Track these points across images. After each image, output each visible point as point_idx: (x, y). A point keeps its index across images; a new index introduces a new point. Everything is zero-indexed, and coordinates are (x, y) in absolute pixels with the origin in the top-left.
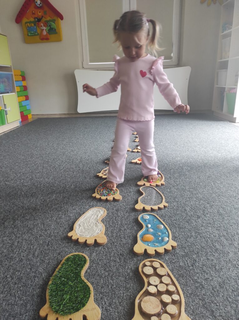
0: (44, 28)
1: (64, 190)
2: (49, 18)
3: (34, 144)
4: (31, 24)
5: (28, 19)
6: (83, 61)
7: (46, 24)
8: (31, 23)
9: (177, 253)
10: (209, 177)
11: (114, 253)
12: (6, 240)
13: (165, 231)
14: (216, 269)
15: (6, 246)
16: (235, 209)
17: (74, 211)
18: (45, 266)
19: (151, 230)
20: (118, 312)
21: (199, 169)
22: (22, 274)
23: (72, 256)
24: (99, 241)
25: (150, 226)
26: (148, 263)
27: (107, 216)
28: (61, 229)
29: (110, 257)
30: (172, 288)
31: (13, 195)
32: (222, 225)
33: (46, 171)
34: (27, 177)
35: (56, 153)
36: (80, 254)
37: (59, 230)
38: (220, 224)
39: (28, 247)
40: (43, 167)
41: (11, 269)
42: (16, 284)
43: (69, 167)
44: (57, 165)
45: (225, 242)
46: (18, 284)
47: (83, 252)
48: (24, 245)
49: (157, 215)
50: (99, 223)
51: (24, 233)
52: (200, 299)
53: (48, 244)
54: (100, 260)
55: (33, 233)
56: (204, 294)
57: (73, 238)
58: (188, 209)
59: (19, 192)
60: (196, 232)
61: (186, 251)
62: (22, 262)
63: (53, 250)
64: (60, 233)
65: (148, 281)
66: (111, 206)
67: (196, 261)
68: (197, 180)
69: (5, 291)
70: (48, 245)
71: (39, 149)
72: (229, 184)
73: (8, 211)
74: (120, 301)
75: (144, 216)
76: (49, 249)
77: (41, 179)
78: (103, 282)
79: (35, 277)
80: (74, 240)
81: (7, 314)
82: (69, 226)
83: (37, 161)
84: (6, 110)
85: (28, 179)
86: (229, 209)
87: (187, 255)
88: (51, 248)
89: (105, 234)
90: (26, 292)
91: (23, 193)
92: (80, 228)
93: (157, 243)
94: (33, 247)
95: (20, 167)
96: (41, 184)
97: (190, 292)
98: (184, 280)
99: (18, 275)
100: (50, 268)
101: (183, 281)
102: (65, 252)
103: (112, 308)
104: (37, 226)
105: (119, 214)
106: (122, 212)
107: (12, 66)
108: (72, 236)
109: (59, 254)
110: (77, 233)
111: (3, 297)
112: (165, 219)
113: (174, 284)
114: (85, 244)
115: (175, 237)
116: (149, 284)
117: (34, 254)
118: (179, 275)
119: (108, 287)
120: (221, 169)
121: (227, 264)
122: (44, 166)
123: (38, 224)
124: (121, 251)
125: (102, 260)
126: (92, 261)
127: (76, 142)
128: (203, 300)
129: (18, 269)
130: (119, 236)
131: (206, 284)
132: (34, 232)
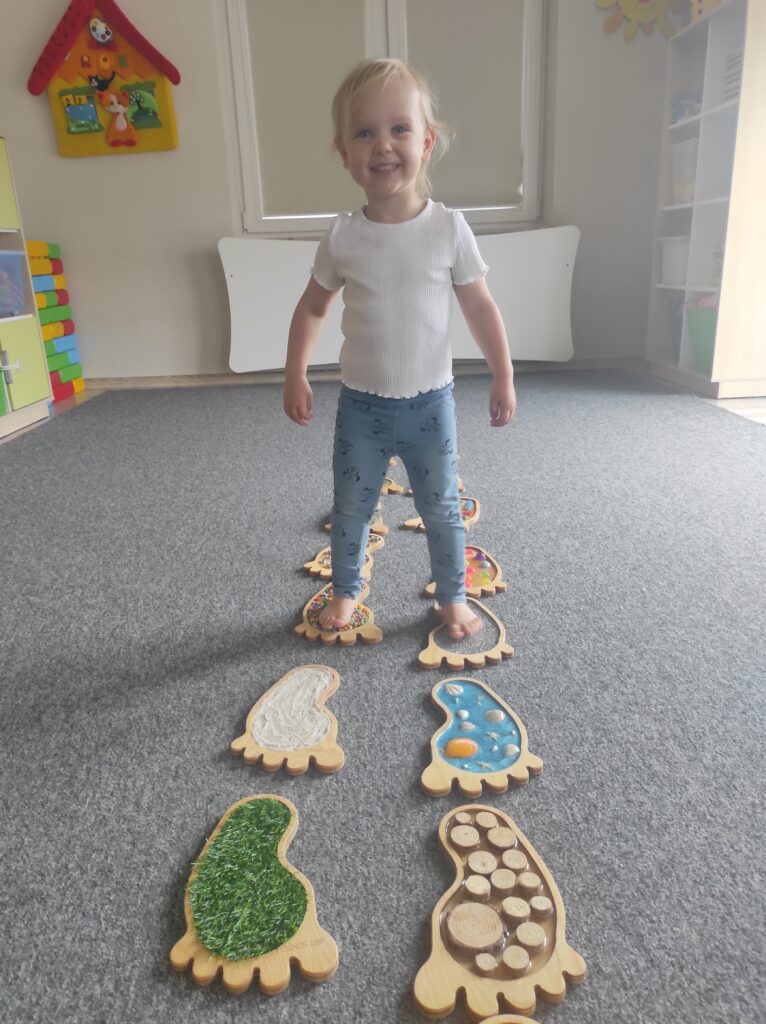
0: (121, 109)
1: (208, 617)
2: (133, 79)
3: (100, 476)
4: (77, 97)
5: (67, 80)
6: (245, 210)
7: (125, 96)
8: (79, 94)
9: (543, 788)
10: (634, 569)
11: (368, 793)
12: (53, 767)
13: (510, 727)
14: (650, 827)
15: (55, 782)
16: (708, 661)
17: (242, 678)
18: (174, 835)
19: (471, 727)
20: (386, 949)
21: (606, 546)
22: (110, 858)
23: (248, 802)
24: (323, 761)
25: (465, 714)
26: (463, 817)
27: (340, 689)
28: (210, 731)
29: (357, 805)
30: (530, 880)
31: (56, 636)
32: (670, 707)
33: (148, 560)
34: (93, 580)
35: (173, 502)
36: (273, 797)
37: (204, 734)
38: (663, 704)
39: (119, 784)
40: (138, 548)
41: (76, 845)
42: (95, 885)
43: (217, 547)
44: (180, 540)
45: (678, 752)
46: (102, 886)
47: (279, 793)
48: (108, 779)
49: (487, 682)
50: (319, 711)
51: (103, 745)
52: (607, 908)
53: (177, 773)
54: (328, 813)
55: (130, 744)
56: (617, 895)
57: (248, 755)
58: (574, 664)
59: (72, 626)
60: (596, 730)
61: (568, 780)
62: (106, 825)
63: (192, 790)
64: (208, 741)
65: (464, 864)
66: (351, 660)
67: (595, 807)
68: (601, 578)
69: (67, 906)
70: (176, 777)
71: (118, 491)
72: (692, 589)
73: (45, 682)
74: (391, 918)
75: (448, 686)
76: (179, 788)
77: (136, 586)
78: (341, 872)
79: (147, 864)
80: (251, 760)
81: (81, 966)
82: (231, 722)
83: (118, 530)
84: (5, 368)
85: (95, 586)
86: (690, 660)
87: (570, 791)
88: (184, 785)
89: (338, 742)
90: (127, 906)
91: (85, 629)
92: (265, 728)
93: (487, 761)
94: (134, 783)
95: (65, 549)
96: (138, 600)
97: (580, 890)
98: (563, 858)
99: (98, 860)
100: (189, 841)
101: (561, 861)
102: (228, 796)
103: (370, 938)
104: (138, 724)
105: (376, 683)
106: (383, 678)
107: (22, 231)
108: (244, 749)
109: (211, 801)
110: (257, 740)
111: (63, 921)
112: (509, 693)
113: (535, 869)
114: (283, 772)
115: (538, 745)
116: (469, 872)
117: (137, 804)
118: (549, 845)
119: (356, 884)
120: (670, 543)
121: (680, 812)
122: (141, 544)
123: (141, 718)
124: (387, 788)
125: (334, 812)
126: (306, 818)
127: (231, 467)
128: (616, 908)
129: (96, 844)
130: (380, 746)
131: (624, 868)
132: (132, 740)
